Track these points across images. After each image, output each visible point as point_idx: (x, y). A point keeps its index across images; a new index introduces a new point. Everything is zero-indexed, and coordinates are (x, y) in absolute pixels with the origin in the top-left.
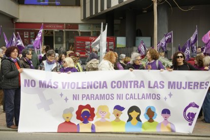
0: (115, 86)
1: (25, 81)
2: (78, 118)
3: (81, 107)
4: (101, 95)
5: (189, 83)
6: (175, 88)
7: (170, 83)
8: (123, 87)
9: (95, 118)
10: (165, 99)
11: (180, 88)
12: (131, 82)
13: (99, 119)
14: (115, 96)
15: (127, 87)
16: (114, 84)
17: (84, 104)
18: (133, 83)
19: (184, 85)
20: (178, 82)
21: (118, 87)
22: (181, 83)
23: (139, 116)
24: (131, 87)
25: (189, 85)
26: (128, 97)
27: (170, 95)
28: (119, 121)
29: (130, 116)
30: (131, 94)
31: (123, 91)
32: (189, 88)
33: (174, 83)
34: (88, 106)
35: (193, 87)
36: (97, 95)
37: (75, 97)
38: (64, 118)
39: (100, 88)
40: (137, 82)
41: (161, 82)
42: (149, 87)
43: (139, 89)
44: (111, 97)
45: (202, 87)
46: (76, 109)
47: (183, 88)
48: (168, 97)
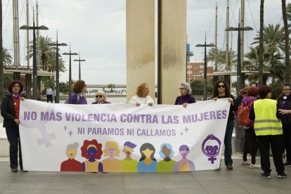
0: (125, 120)
1: (25, 113)
2: (83, 155)
3: (86, 143)
4: (109, 129)
5: (205, 114)
6: (190, 122)
7: (184, 117)
8: (135, 122)
9: (102, 156)
10: (182, 134)
11: (196, 121)
12: (143, 116)
13: (108, 157)
14: (125, 132)
15: (138, 121)
16: (124, 118)
17: (90, 139)
18: (145, 118)
19: (199, 117)
20: (193, 116)
21: (128, 121)
22: (196, 115)
23: (153, 154)
24: (143, 122)
25: (205, 116)
26: (140, 132)
27: (187, 130)
28: (131, 159)
29: (143, 154)
30: (144, 130)
31: (134, 126)
32: (206, 119)
33: (189, 116)
34: (94, 142)
35: (209, 117)
36: (105, 129)
37: (81, 131)
38: (67, 155)
39: (108, 121)
40: (150, 116)
41: (174, 117)
42: (163, 122)
43: (152, 124)
44: (121, 132)
45: (220, 116)
46: (81, 144)
47: (199, 120)
48: (184, 132)
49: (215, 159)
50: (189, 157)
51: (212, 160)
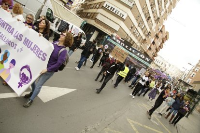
5: (36, 46)
6: (26, 45)
7: (26, 38)
10: (18, 50)
19: (32, 46)
22: (32, 43)
27: (22, 50)
30: (2, 34)
33: (28, 40)
35: (35, 51)
40: (11, 27)
41: (21, 35)
45: (40, 56)
47: (31, 49)
48: (20, 50)
49: (22, 86)
50: (12, 71)
51: (20, 85)
